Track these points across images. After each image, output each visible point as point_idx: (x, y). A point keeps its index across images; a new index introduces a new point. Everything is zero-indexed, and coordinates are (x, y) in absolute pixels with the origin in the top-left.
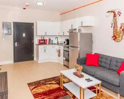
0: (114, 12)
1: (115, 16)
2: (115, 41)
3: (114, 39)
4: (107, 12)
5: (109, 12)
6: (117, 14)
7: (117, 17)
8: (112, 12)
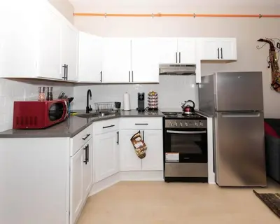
0: (270, 43)
1: (272, 49)
2: (277, 91)
3: (275, 89)
4: (259, 41)
5: (261, 40)
6: (275, 46)
7: (276, 51)
8: (267, 41)
